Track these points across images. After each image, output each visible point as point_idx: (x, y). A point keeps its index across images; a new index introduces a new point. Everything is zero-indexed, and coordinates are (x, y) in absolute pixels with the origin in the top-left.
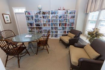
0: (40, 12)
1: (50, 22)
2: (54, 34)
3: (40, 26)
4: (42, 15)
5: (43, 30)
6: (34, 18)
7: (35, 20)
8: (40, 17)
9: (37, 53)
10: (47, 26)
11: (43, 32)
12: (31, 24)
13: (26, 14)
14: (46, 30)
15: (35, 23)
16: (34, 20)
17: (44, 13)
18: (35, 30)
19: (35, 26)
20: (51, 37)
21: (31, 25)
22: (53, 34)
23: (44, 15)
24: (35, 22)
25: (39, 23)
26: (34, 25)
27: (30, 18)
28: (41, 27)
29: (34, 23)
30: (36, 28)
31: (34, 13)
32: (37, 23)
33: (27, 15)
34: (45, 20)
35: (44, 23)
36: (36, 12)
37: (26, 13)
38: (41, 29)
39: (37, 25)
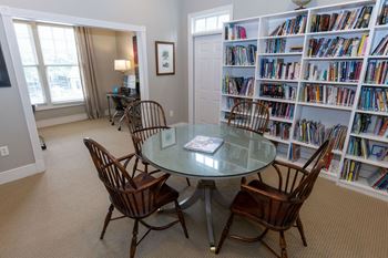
0: (299, 18)
1: (355, 76)
2: (374, 161)
3: (282, 95)
4: (307, 33)
5: (293, 122)
6: (260, 53)
7: (264, 62)
8: (294, 49)
9: (221, 243)
10: (331, 102)
11: (292, 130)
12: (240, 84)
13: (227, 38)
14: (314, 126)
15: (257, 77)
16: (257, 64)
17: (324, 22)
18: (253, 113)
19: (256, 96)
20: (344, 175)
21: (239, 89)
22: (364, 160)
23: (318, 35)
24: (262, 74)
25: (283, 79)
26: (251, 91)
27: (242, 54)
28: (287, 104)
29: (252, 79)
30: (260, 103)
31: (267, 29)
32: (267, 79)
33: (230, 39)
34: (323, 63)
35: (312, 79)
36: (274, 24)
37: (230, 30)
38: (284, 114)
39: (270, 90)
